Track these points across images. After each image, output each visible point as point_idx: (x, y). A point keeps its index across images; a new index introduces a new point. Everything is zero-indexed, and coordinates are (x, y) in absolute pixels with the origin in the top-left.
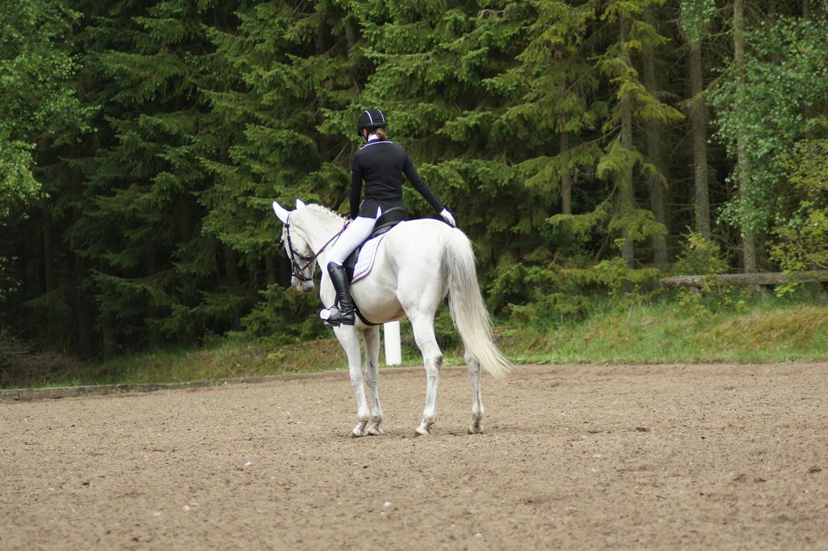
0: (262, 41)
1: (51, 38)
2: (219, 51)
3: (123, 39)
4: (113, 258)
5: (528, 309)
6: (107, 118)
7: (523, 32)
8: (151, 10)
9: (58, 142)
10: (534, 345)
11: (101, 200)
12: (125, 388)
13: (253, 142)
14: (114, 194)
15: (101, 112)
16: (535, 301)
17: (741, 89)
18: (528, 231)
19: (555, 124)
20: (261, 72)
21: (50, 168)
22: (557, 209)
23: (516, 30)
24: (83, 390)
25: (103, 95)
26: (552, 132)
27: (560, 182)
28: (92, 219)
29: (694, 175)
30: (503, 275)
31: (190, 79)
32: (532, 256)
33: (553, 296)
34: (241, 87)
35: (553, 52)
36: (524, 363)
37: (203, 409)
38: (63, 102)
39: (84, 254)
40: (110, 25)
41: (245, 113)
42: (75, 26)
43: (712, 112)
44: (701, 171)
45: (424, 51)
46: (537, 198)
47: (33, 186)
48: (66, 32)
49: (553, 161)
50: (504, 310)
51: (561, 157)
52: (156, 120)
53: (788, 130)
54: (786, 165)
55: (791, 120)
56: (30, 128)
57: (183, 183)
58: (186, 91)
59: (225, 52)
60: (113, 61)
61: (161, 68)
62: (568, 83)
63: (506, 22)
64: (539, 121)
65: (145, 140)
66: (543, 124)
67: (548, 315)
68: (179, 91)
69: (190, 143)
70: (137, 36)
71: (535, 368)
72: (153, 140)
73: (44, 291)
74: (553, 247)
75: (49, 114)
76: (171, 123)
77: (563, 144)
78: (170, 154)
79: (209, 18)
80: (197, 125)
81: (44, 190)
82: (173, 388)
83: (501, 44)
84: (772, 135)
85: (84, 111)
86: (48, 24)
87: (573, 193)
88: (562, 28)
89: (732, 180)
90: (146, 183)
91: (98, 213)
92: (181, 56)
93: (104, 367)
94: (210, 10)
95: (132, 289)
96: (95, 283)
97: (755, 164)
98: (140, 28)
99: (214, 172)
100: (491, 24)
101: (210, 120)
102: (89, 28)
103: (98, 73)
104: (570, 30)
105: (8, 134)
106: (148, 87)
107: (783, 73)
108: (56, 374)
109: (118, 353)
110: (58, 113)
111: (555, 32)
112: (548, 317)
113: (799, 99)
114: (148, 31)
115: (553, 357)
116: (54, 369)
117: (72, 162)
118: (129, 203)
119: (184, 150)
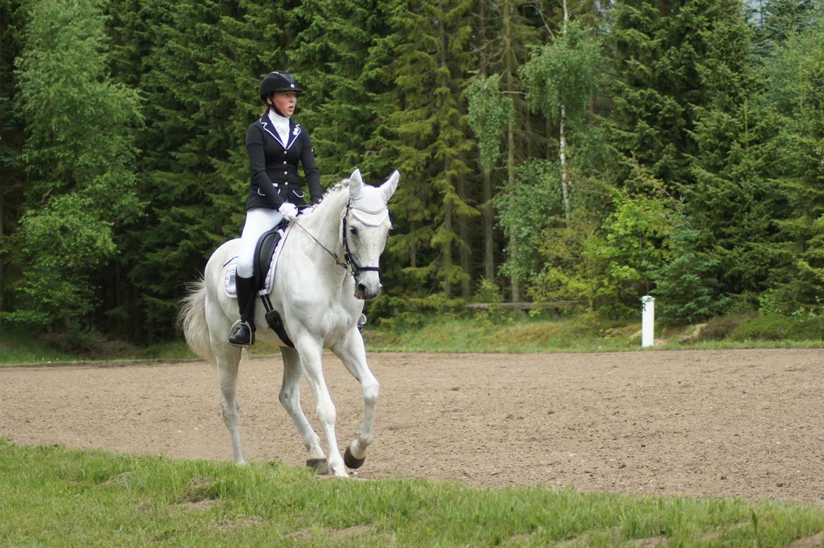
0: (242, 166)
1: (124, 164)
2: (217, 171)
3: (164, 164)
4: (155, 288)
5: (390, 321)
6: (154, 209)
7: (390, 164)
8: (180, 148)
9: (126, 222)
10: (393, 341)
11: (149, 255)
12: (161, 362)
13: (236, 224)
14: (156, 252)
15: (151, 205)
16: (394, 316)
17: (512, 198)
18: (391, 277)
19: (408, 216)
20: (241, 183)
21: (121, 236)
22: (408, 264)
23: (386, 163)
24: (137, 362)
25: (152, 196)
26: (406, 220)
27: (410, 249)
28: (144, 266)
29: (485, 247)
30: (376, 302)
31: (201, 187)
32: (393, 291)
33: (404, 314)
34: (229, 192)
35: (407, 176)
36: (387, 351)
37: (204, 374)
38: (129, 199)
39: (139, 285)
40: (156, 156)
41: (232, 207)
42: (137, 157)
43: (496, 212)
44: (489, 244)
45: (334, 173)
46: (397, 258)
47: (112, 246)
48: (132, 160)
49: (406, 237)
50: (377, 321)
51: (411, 235)
52: (181, 210)
53: (538, 223)
54: (537, 242)
55: (540, 217)
56: (111, 214)
57: (195, 246)
58: (198, 194)
59: (221, 172)
60: (158, 177)
61: (184, 181)
62: (415, 193)
63: (381, 158)
64: (399, 214)
65: (174, 221)
66: (401, 216)
67: (402, 325)
68: (194, 194)
69: (200, 223)
70: (172, 163)
71: (393, 354)
72: (179, 221)
73: (115, 305)
74: (405, 286)
75: (122, 206)
76: (190, 212)
77: (412, 227)
78: (189, 230)
79: (213, 153)
80: (204, 213)
81: (118, 248)
82: (188, 362)
83: (378, 170)
84: (529, 225)
85: (141, 204)
86: (122, 156)
87: (417, 256)
88: (413, 162)
89: (507, 251)
90: (174, 245)
91: (147, 262)
92: (196, 174)
93: (148, 349)
94: (213, 149)
95: (165, 306)
96: (144, 302)
97: (520, 241)
98: (173, 158)
99: (213, 240)
100: (372, 159)
101: (212, 210)
102: (145, 158)
103: (150, 183)
104: (417, 163)
105: (98, 217)
106: (177, 191)
107: (536, 191)
108: (121, 353)
109: (156, 341)
110: (126, 206)
111: (409, 165)
112: (401, 325)
113: (544, 206)
114: (177, 160)
115: (404, 348)
116: (121, 350)
117: (133, 233)
118: (164, 257)
119: (196, 227)
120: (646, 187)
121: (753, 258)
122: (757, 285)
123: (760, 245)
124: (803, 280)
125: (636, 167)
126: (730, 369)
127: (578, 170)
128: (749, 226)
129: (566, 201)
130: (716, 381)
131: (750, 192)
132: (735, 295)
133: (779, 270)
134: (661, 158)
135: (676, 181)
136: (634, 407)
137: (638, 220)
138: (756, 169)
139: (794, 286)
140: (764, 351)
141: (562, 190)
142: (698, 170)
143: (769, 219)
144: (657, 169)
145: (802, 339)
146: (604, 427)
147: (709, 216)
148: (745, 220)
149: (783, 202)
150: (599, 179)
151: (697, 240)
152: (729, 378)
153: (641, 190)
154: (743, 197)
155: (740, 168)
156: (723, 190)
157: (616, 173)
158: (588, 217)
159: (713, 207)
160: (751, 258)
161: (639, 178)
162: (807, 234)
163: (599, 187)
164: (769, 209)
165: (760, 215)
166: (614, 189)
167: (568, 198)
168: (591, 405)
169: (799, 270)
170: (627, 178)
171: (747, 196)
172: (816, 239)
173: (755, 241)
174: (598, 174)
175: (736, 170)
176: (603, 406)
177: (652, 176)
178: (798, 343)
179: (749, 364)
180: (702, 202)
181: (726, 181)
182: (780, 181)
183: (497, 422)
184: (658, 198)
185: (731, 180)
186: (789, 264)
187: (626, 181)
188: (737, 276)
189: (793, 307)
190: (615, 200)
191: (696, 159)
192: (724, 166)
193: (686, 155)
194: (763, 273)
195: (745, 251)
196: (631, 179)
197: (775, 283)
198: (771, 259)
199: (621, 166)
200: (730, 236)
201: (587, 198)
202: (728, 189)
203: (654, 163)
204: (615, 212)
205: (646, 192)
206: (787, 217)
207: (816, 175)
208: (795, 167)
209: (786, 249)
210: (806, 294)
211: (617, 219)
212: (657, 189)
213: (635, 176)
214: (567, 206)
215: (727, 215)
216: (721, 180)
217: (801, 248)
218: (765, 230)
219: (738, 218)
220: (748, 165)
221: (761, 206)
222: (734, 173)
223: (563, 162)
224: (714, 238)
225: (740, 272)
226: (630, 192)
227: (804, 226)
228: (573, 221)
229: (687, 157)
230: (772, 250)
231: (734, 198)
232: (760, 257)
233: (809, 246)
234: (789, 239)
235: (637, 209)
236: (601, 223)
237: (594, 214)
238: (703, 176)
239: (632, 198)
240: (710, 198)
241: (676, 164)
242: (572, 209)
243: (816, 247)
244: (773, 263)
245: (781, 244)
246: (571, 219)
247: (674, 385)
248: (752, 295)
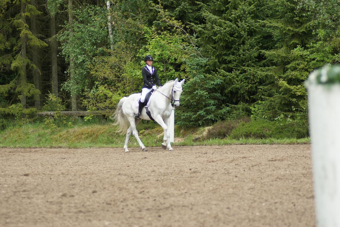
17: (71, 34)
29: (52, 70)
43: (59, 43)
44: (55, 68)
53: (90, 52)
54: (89, 67)
55: (92, 48)
84: (84, 54)
89: (67, 72)
97: (77, 66)
107: (89, 28)
113: (95, 39)
120: (169, 26)
121: (246, 78)
122: (250, 98)
123: (252, 69)
124: (283, 95)
125: (162, 11)
126: (228, 160)
127: (120, 13)
128: (244, 55)
129: (111, 36)
130: (217, 168)
131: (244, 30)
132: (233, 105)
133: (265, 87)
134: (180, 5)
135: (190, 22)
136: (156, 188)
137: (163, 51)
138: (249, 13)
139: (277, 98)
140: (254, 146)
141: (107, 28)
142: (206, 14)
143: (258, 50)
144: (177, 13)
145: (282, 138)
146: (132, 202)
147: (215, 48)
148: (241, 51)
149: (269, 37)
150: (135, 20)
151: (206, 65)
152: (227, 166)
153: (166, 29)
154: (239, 33)
155: (238, 12)
156: (225, 29)
157: (147, 16)
158: (126, 48)
159: (218, 41)
160: (244, 78)
161: (163, 19)
162: (286, 60)
163: (135, 26)
164: (259, 43)
165: (252, 47)
166: (145, 28)
167: (112, 34)
168: (125, 186)
169: (280, 87)
170: (155, 19)
171: (242, 33)
172: (292, 64)
173: (248, 66)
174: (135, 17)
175: (235, 13)
176: (133, 187)
177: (173, 18)
178: (279, 141)
179: (242, 156)
180: (210, 37)
181: (227, 22)
182: (267, 22)
183: (55, 199)
184: (177, 34)
185: (231, 21)
186: (273, 82)
187: (154, 22)
188: (234, 91)
189: (275, 114)
190: (146, 36)
191: (206, 6)
192: (226, 10)
193: (198, 3)
194: (254, 89)
195: (241, 73)
196: (158, 20)
197: (263, 97)
198: (260, 79)
199: (151, 10)
200: (230, 62)
201: (126, 34)
202: (229, 27)
203: (175, 8)
204: (146, 44)
205: (169, 30)
206: (272, 48)
207: (294, 17)
208: (278, 11)
209: (271, 72)
210: (285, 104)
211: (148, 50)
212: (177, 28)
213: (161, 18)
214: (112, 40)
215: (228, 47)
216: (224, 21)
217: (282, 71)
218: (255, 58)
219: (236, 49)
220: (243, 10)
221: (253, 40)
222: (233, 16)
223: (108, 7)
224: (218, 64)
225: (237, 88)
226: (157, 30)
227: (284, 55)
228: (115, 51)
229: (199, 4)
230: (261, 73)
231: (233, 34)
232: (252, 77)
233: (287, 69)
234: (274, 64)
235: (163, 42)
236: (136, 52)
237: (131, 46)
238: (211, 18)
239: (159, 34)
240: (215, 34)
241: (191, 9)
242: (115, 42)
243: (292, 71)
244: (261, 82)
245: (267, 68)
246: (114, 50)
247: (186, 171)
248: (246, 105)
